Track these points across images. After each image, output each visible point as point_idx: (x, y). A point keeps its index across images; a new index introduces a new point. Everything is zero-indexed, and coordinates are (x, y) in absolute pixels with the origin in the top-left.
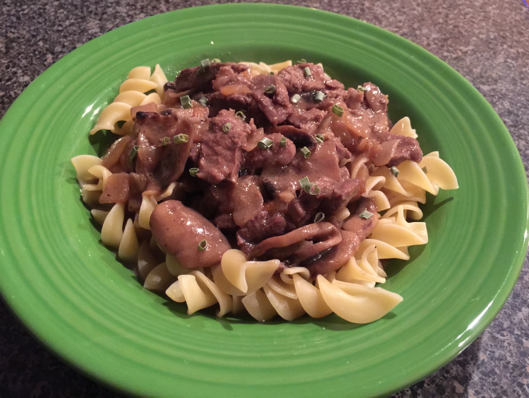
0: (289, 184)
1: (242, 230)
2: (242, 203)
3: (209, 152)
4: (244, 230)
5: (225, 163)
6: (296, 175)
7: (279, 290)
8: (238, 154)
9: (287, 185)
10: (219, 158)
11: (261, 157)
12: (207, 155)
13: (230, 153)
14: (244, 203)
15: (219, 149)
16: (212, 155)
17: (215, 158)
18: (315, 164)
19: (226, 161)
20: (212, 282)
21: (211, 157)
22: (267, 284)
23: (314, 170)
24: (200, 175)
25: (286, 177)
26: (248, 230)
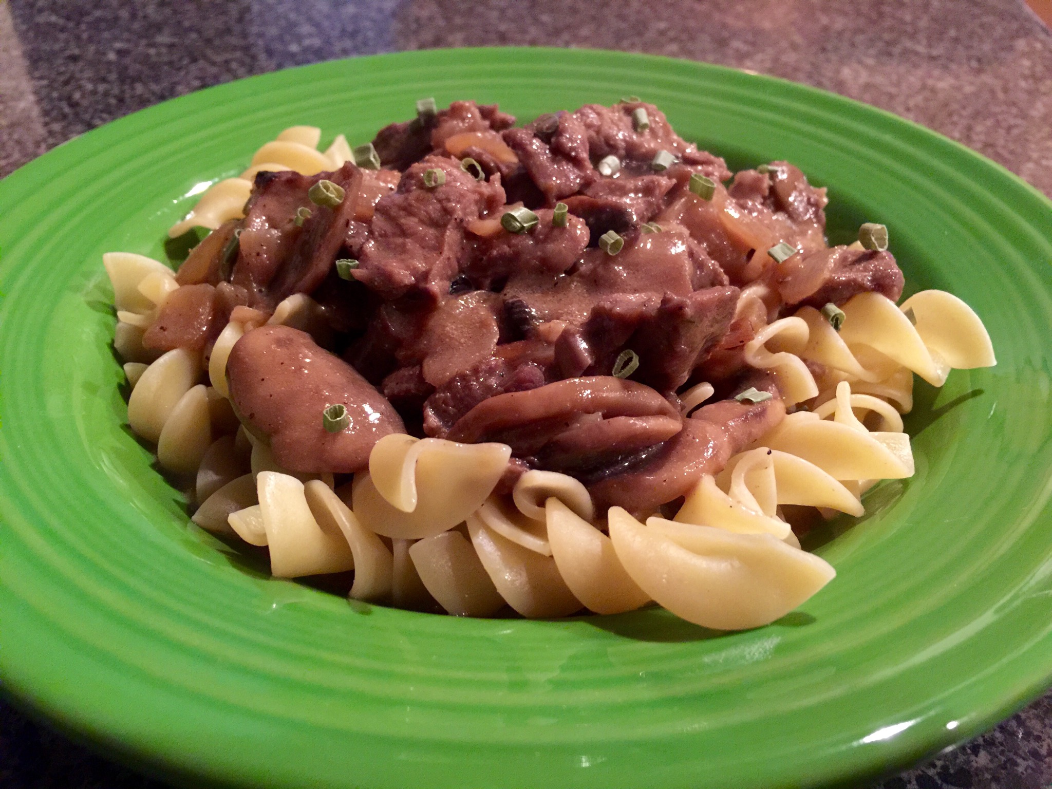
0: (566, 310)
1: (437, 396)
2: (447, 340)
3: (388, 228)
4: (442, 395)
5: (419, 251)
6: (586, 295)
7: (504, 528)
8: (451, 235)
9: (560, 311)
10: (407, 240)
11: (506, 248)
12: (381, 236)
13: (435, 232)
14: (451, 339)
15: (410, 222)
16: (394, 235)
17: (399, 240)
18: (634, 273)
19: (423, 248)
20: (347, 509)
21: (391, 240)
22: (477, 514)
23: (629, 287)
24: (359, 273)
25: (561, 296)
26: (454, 397)
